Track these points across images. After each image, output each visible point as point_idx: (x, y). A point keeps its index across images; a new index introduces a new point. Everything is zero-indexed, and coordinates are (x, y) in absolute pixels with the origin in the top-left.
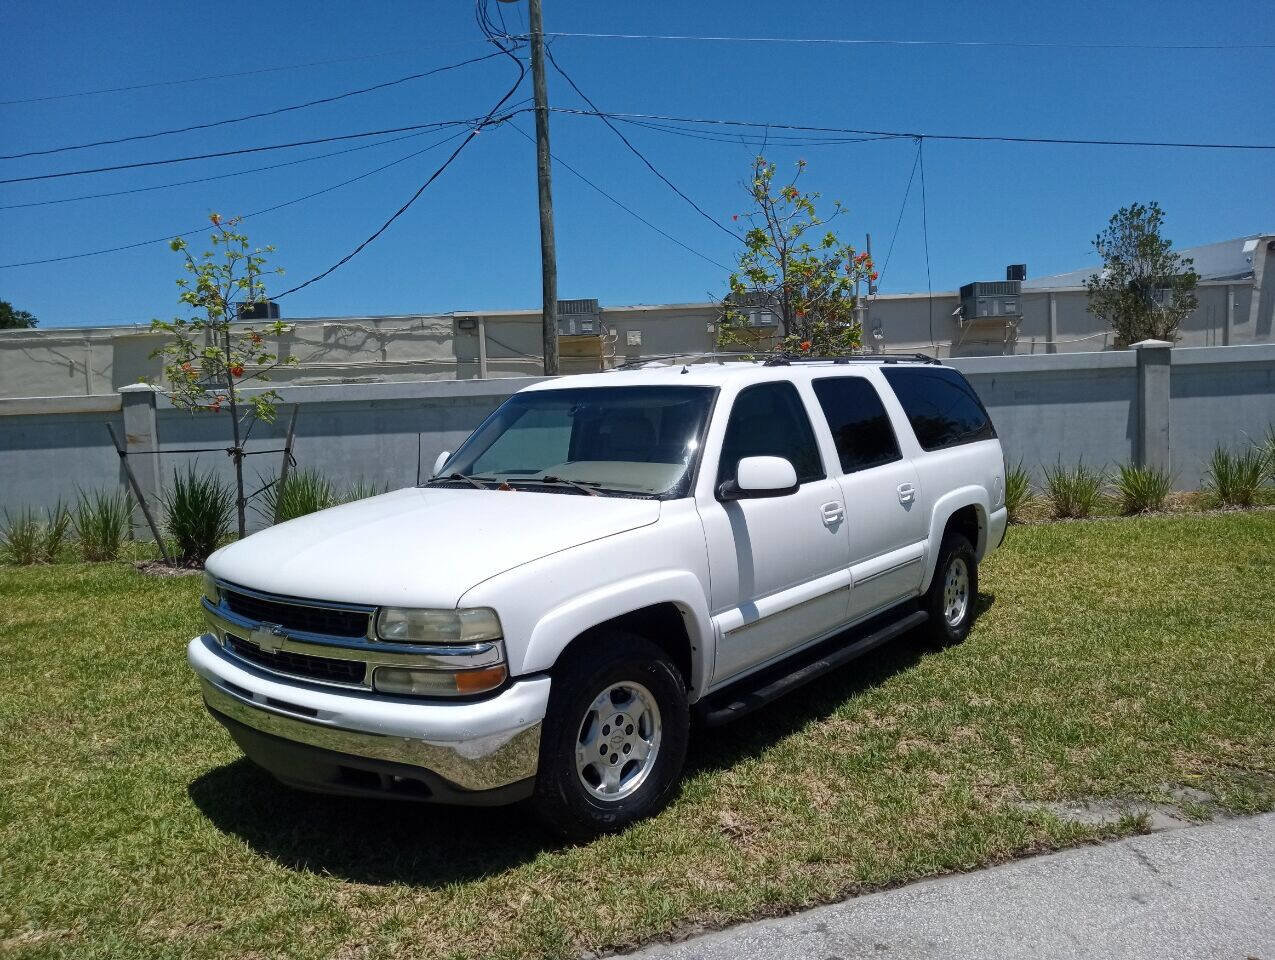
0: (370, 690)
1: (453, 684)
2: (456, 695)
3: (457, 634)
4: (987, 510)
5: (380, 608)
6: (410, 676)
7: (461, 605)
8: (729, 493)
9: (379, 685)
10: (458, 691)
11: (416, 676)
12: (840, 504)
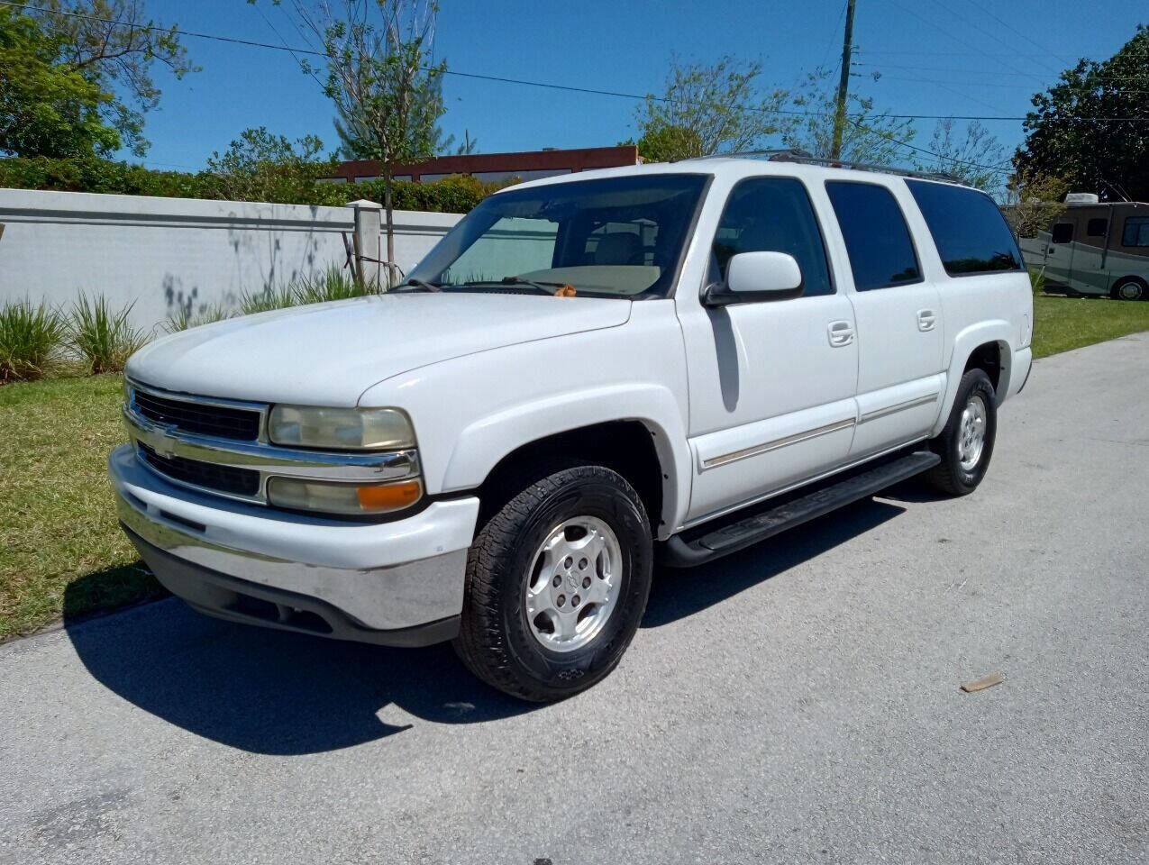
0: (264, 503)
1: (356, 501)
2: (357, 513)
3: (359, 440)
4: (1012, 349)
5: (272, 406)
6: (306, 489)
7: (363, 403)
8: (718, 299)
9: (275, 498)
10: (361, 510)
11: (313, 489)
12: (850, 324)
